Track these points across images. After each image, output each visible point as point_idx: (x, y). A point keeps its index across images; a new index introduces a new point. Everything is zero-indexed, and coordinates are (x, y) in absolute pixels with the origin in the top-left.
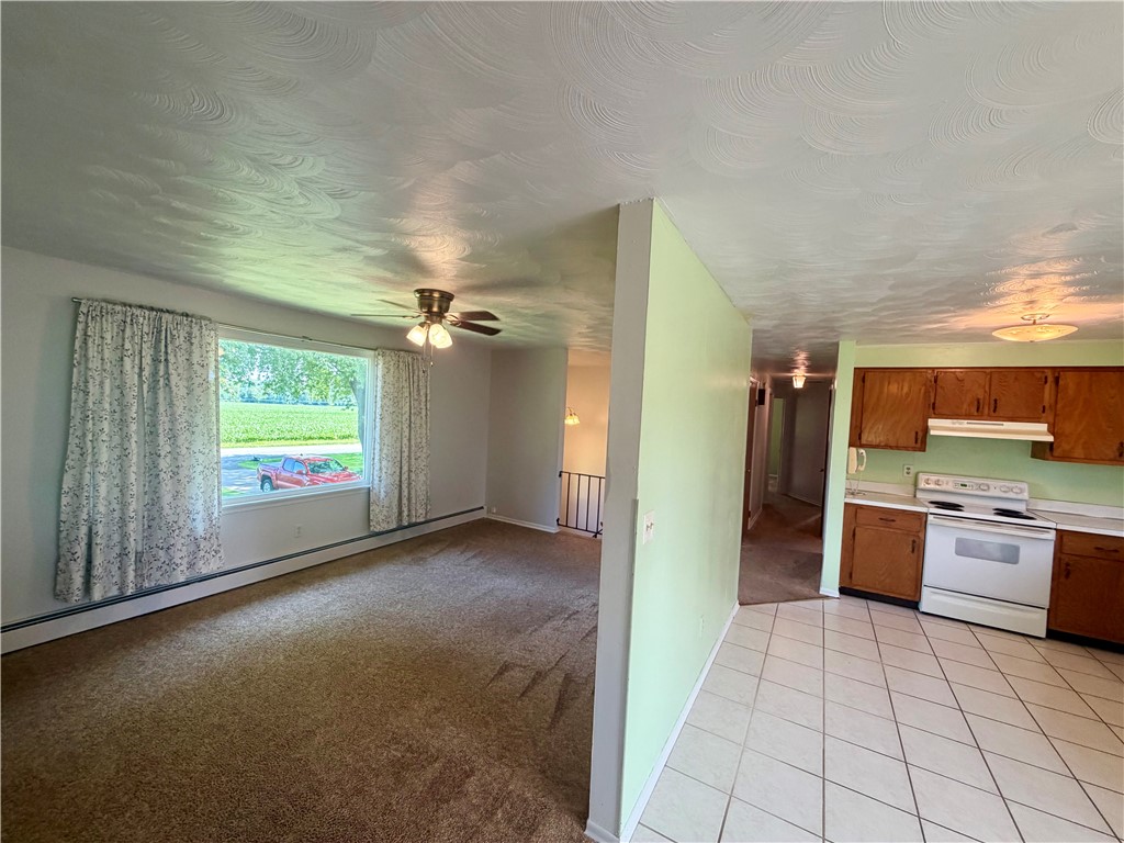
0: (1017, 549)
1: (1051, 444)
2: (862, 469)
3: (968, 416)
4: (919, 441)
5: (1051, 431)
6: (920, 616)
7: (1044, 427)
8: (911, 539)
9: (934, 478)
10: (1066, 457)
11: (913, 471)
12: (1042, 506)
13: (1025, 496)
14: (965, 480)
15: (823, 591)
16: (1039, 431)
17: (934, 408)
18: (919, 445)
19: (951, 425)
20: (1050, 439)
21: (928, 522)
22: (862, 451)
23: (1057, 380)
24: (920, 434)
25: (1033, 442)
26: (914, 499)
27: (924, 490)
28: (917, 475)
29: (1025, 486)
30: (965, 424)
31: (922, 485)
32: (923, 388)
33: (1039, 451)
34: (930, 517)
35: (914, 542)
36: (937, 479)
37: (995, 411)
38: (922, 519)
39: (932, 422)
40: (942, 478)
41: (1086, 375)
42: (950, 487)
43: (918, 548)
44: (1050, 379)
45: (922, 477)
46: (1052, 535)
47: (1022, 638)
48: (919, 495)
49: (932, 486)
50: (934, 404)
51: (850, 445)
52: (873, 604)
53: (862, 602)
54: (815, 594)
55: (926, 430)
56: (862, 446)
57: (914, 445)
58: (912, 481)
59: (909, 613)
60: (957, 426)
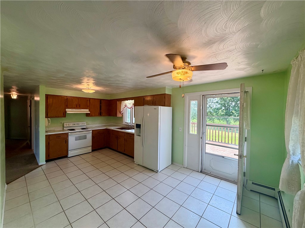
0: (86, 136)
1: (89, 113)
2: (50, 124)
3: (75, 108)
4: (64, 115)
5: (89, 111)
6: (68, 158)
7: (88, 110)
8: (65, 140)
9: (67, 124)
10: (92, 116)
11: (62, 123)
12: (88, 126)
13: (85, 125)
14: (74, 123)
15: (40, 164)
16: (87, 111)
17: (67, 106)
18: (64, 116)
19: (71, 110)
20: (89, 112)
21: (69, 135)
22: (49, 119)
23: (89, 100)
24: (64, 113)
25: (86, 113)
26: (63, 130)
27: (65, 127)
28: (63, 123)
29: (85, 122)
30: (74, 110)
31: (65, 126)
32: (64, 101)
33: (87, 115)
34: (69, 133)
35: (66, 141)
36: (68, 124)
37: (80, 107)
38: (67, 134)
39: (67, 110)
40: (70, 123)
41: (94, 100)
42: (71, 125)
43: (67, 142)
44: (88, 100)
45: (65, 124)
46: (91, 131)
47: (88, 154)
48: (64, 128)
49: (67, 126)
50: (67, 105)
51: (46, 118)
52: (56, 161)
53: (53, 162)
54: (38, 166)
55: (66, 112)
56: (49, 118)
57: (63, 116)
58: (62, 125)
59: (66, 159)
60: (72, 110)
